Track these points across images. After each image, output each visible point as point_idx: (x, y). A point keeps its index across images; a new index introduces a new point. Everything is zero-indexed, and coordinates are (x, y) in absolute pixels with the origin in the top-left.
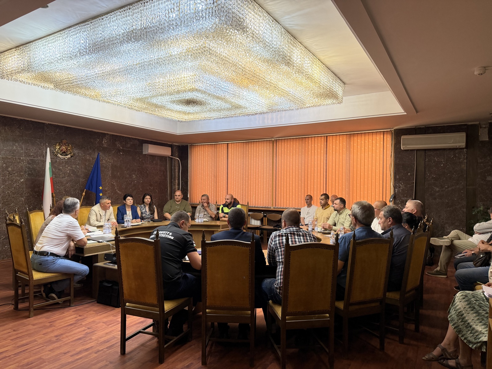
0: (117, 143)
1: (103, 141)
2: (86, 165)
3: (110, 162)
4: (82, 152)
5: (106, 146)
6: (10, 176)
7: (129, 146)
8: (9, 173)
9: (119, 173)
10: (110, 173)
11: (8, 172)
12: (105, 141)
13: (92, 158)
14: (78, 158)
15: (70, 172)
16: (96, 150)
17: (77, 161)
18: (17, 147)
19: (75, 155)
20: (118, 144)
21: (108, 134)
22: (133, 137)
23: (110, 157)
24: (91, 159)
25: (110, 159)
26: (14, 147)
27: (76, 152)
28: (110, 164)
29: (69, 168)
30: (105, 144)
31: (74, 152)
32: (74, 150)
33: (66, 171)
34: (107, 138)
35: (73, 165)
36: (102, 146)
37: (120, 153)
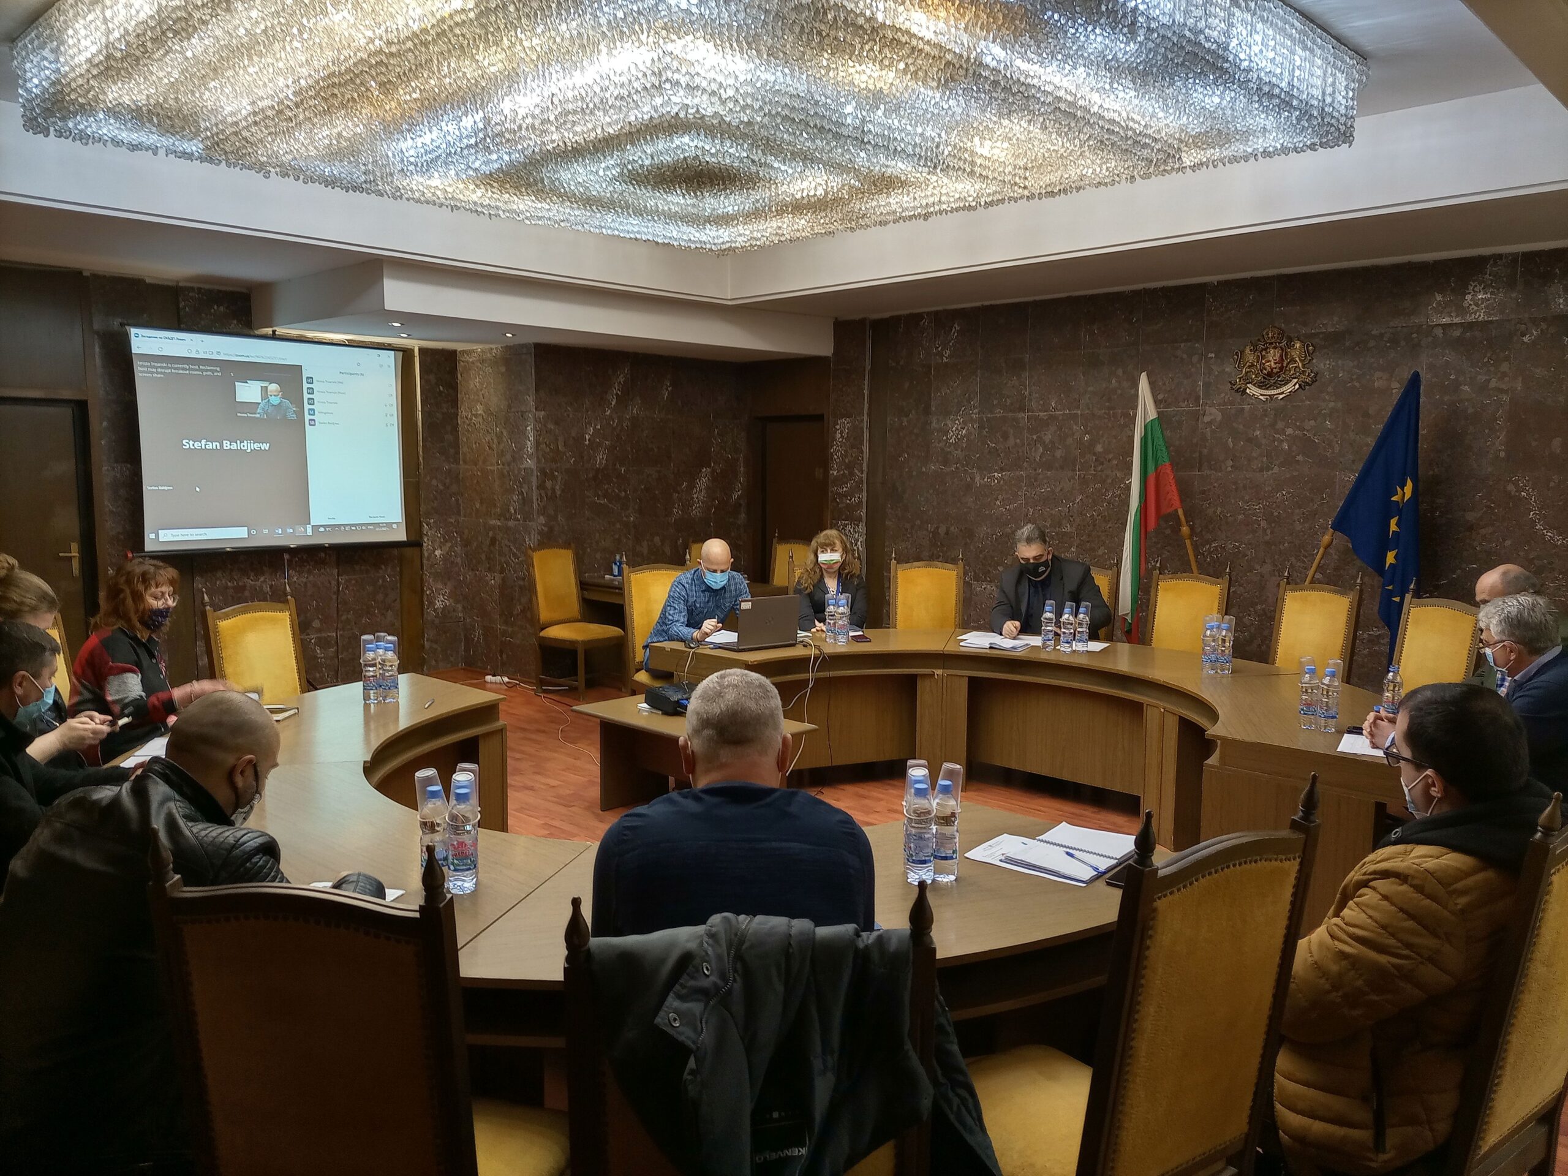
0: (1555, 288)
1: (1463, 295)
4: (1351, 364)
5: (1481, 316)
6: (1099, 468)
8: (1096, 460)
10: (1499, 443)
11: (1094, 458)
12: (1481, 296)
14: (1330, 389)
15: (1294, 448)
16: (1424, 342)
19: (1317, 378)
23: (1505, 367)
25: (1504, 374)
27: (1325, 364)
28: (1506, 398)
29: (1289, 431)
30: (1476, 308)
31: (1316, 369)
32: (1314, 361)
33: (1276, 443)
34: (1494, 276)
35: (1307, 421)
36: (1457, 320)
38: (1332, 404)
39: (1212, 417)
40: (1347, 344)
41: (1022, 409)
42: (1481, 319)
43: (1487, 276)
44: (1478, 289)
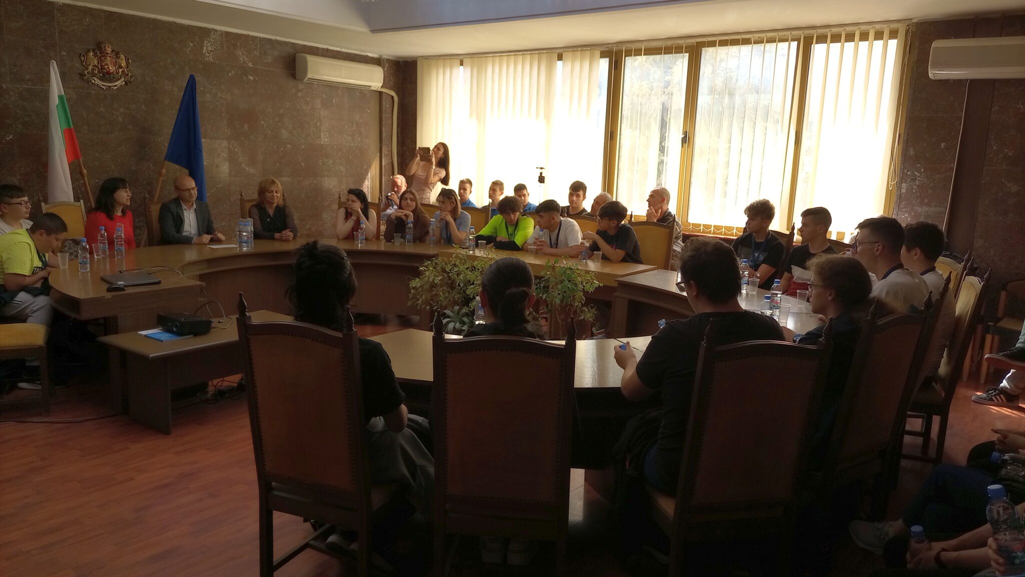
0: (239, 52)
1: (203, 47)
5: (211, 60)
7: (269, 59)
10: (224, 124)
12: (210, 49)
15: (126, 120)
17: (140, 93)
20: (243, 55)
21: (216, 31)
22: (279, 38)
24: (176, 89)
28: (224, 102)
29: (122, 110)
30: (208, 55)
31: (133, 74)
34: (214, 40)
35: (131, 104)
36: (201, 59)
37: (248, 77)
43: (211, 39)
44: (208, 45)
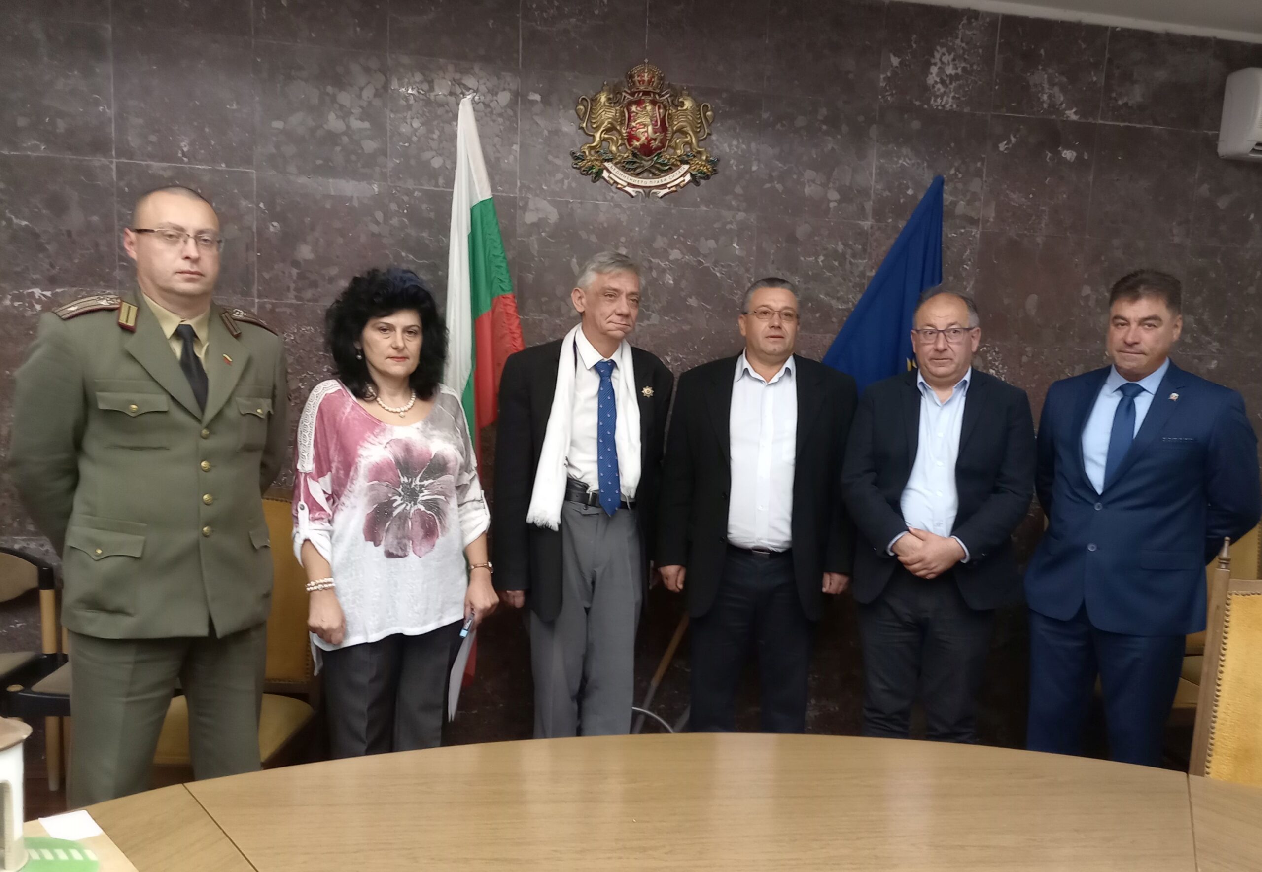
0: (1040, 78)
1: (928, 64)
2: (792, 239)
3: (973, 222)
4: (771, 151)
5: (948, 102)
6: (308, 294)
7: (1136, 95)
8: (301, 276)
9: (1032, 301)
11: (295, 271)
12: (950, 70)
13: (839, 190)
14: (738, 190)
15: (684, 284)
16: (874, 131)
17: (730, 208)
18: (345, 114)
19: (719, 168)
20: (1052, 84)
21: (975, 14)
23: (975, 185)
24: (834, 195)
25: (975, 197)
26: (332, 116)
27: (730, 146)
28: (976, 232)
29: (675, 254)
30: (942, 90)
31: (716, 152)
32: (714, 137)
33: (654, 274)
34: (967, 44)
35: (703, 239)
36: (918, 103)
37: (1059, 153)
38: (741, 216)
39: (541, 216)
40: (765, 116)
41: (100, 146)
42: (948, 107)
43: (958, 42)
44: (946, 59)
